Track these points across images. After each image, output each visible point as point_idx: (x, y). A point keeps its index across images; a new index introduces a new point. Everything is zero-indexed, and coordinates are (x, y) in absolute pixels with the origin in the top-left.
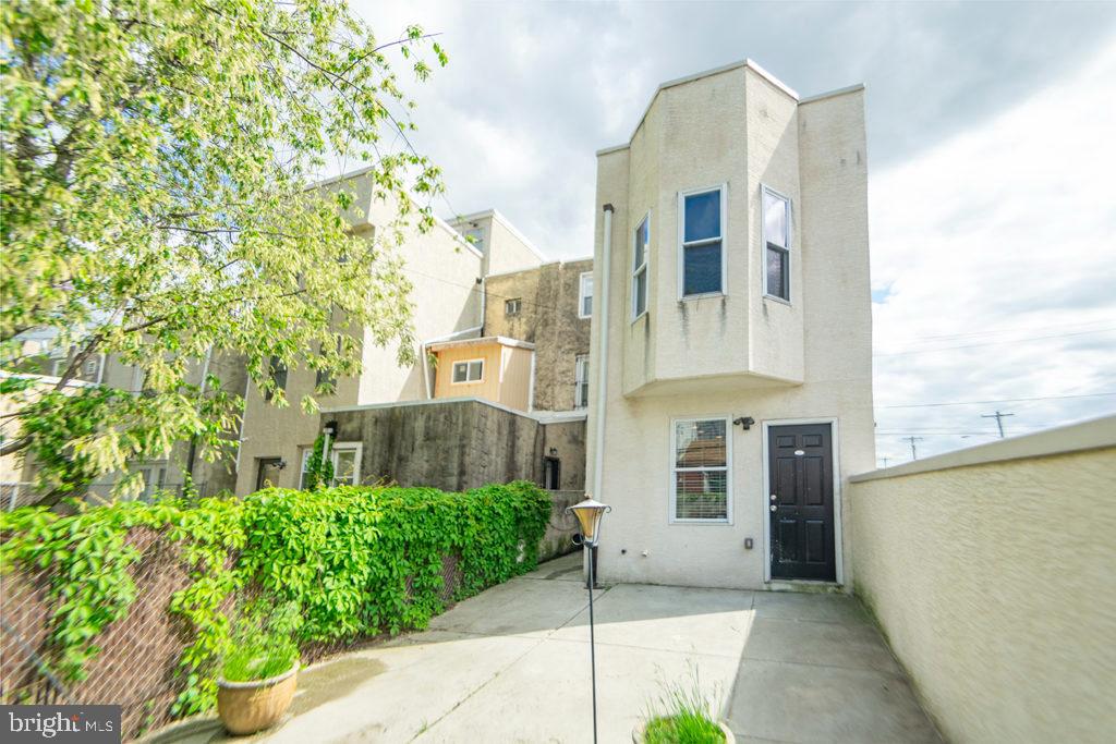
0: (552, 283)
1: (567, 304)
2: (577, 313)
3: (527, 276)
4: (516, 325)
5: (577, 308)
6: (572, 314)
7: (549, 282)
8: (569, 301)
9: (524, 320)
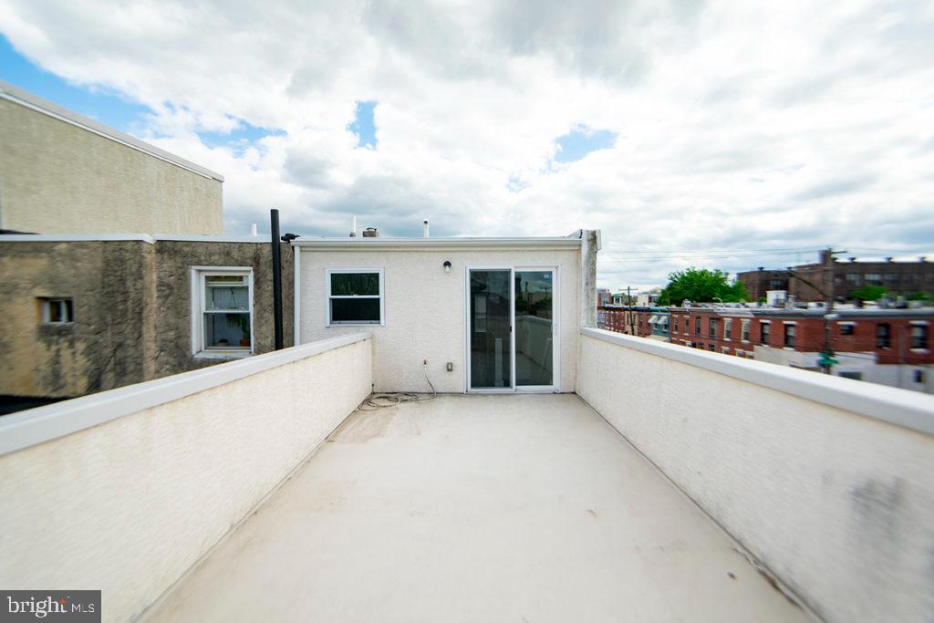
0: (129, 284)
1: (169, 327)
2: (188, 346)
3: (79, 252)
4: (66, 354)
5: (188, 337)
6: (177, 346)
7: (122, 281)
8: (172, 321)
9: (80, 346)
